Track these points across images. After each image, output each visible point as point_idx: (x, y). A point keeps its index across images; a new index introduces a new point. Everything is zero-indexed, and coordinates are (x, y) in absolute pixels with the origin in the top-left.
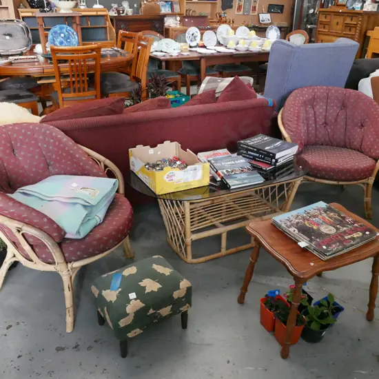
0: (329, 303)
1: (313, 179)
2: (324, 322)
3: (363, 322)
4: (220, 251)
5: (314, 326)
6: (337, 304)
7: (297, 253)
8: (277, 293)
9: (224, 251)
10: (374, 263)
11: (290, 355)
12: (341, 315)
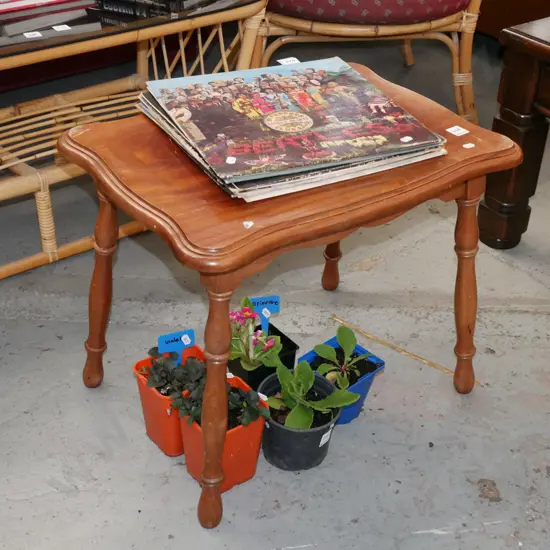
0: (340, 352)
1: (305, 25)
2: (322, 407)
3: (445, 399)
4: (40, 249)
5: (296, 422)
6: (364, 352)
7: (205, 198)
8: (186, 340)
9: (50, 249)
10: (457, 222)
11: (226, 513)
12: (378, 382)
